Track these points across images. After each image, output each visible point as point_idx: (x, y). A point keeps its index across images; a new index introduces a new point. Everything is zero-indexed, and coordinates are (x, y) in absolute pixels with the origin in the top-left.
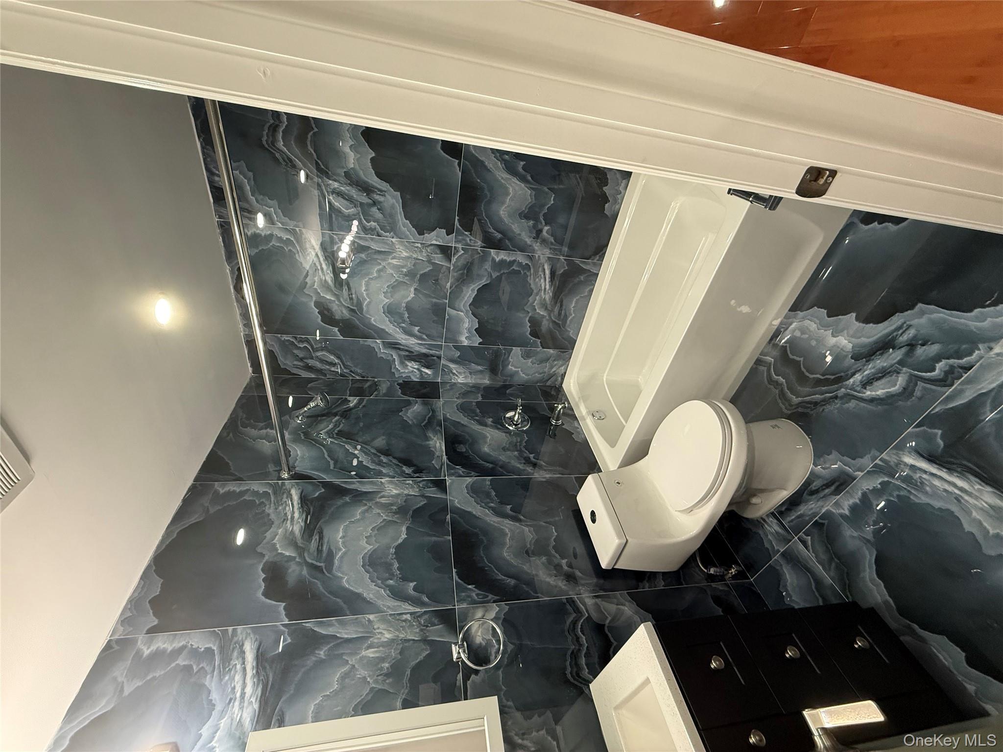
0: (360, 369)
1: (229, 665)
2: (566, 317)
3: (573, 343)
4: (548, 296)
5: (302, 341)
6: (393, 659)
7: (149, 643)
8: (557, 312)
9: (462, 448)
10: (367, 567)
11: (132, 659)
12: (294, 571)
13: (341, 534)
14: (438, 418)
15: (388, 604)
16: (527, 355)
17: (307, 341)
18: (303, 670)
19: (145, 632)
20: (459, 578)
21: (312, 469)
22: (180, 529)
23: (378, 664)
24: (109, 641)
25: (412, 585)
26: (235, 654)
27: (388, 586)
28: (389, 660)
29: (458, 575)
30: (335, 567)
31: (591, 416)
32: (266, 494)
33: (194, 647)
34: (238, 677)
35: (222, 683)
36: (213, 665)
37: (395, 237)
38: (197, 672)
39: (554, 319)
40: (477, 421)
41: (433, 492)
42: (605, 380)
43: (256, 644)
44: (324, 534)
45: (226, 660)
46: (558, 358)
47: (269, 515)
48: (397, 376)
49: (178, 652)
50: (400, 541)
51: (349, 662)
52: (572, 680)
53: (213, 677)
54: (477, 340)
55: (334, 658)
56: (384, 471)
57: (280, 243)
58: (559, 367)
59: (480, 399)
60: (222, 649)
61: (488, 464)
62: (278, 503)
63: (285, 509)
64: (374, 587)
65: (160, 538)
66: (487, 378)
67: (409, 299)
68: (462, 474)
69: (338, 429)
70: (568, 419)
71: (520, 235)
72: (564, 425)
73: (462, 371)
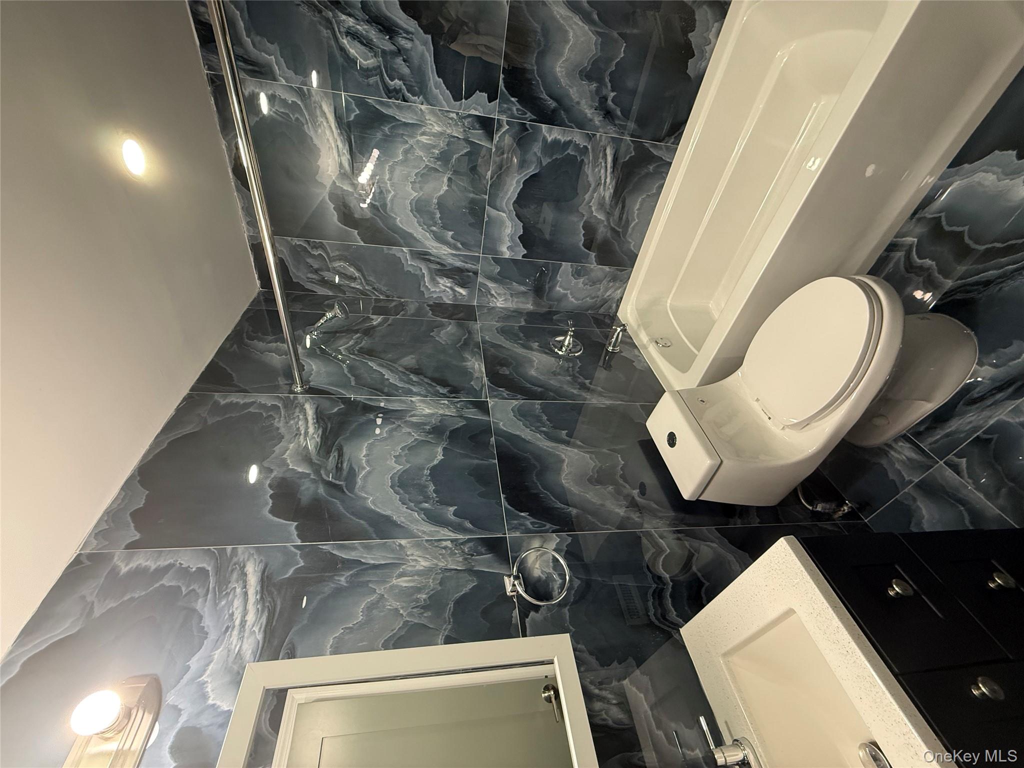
0: (384, 286)
1: (227, 588)
2: (628, 222)
3: (633, 258)
4: (607, 193)
5: (315, 247)
6: (432, 590)
7: (128, 559)
8: (618, 216)
9: (505, 371)
10: (397, 488)
11: (106, 577)
12: (308, 489)
13: (364, 453)
14: (475, 340)
15: (422, 529)
16: (577, 274)
17: (322, 246)
18: (319, 597)
19: (123, 546)
20: (509, 504)
21: (329, 384)
22: (172, 439)
23: (412, 594)
24: (79, 555)
25: (452, 509)
26: (235, 576)
27: (422, 509)
28: (427, 591)
29: (507, 501)
30: (357, 486)
31: (654, 344)
32: (275, 408)
33: (183, 566)
34: (238, 603)
35: (218, 608)
36: (206, 587)
37: (425, 103)
38: (186, 595)
39: (613, 226)
40: (521, 344)
41: (473, 414)
42: (668, 305)
43: (261, 566)
44: (344, 451)
45: (223, 583)
46: (614, 279)
47: (278, 429)
48: (426, 296)
49: (162, 572)
50: (436, 462)
51: (377, 591)
52: (657, 622)
53: (206, 600)
54: (521, 252)
55: (356, 586)
56: (415, 389)
57: (284, 107)
58: (615, 290)
59: (523, 323)
60: (218, 570)
61: (536, 388)
62: (289, 417)
63: (297, 423)
64: (405, 510)
65: (147, 447)
66: (531, 302)
67: (442, 192)
68: (506, 396)
69: (360, 346)
70: (627, 347)
71: (578, 103)
72: (622, 352)
73: (502, 292)
